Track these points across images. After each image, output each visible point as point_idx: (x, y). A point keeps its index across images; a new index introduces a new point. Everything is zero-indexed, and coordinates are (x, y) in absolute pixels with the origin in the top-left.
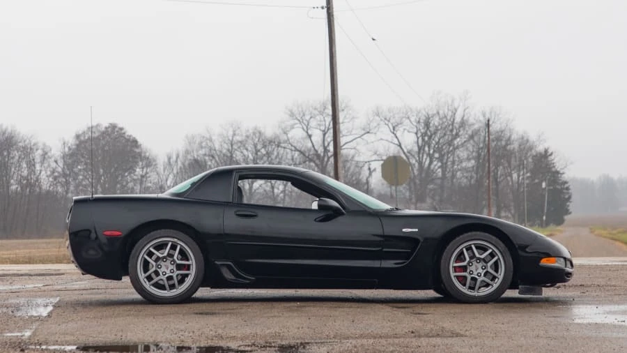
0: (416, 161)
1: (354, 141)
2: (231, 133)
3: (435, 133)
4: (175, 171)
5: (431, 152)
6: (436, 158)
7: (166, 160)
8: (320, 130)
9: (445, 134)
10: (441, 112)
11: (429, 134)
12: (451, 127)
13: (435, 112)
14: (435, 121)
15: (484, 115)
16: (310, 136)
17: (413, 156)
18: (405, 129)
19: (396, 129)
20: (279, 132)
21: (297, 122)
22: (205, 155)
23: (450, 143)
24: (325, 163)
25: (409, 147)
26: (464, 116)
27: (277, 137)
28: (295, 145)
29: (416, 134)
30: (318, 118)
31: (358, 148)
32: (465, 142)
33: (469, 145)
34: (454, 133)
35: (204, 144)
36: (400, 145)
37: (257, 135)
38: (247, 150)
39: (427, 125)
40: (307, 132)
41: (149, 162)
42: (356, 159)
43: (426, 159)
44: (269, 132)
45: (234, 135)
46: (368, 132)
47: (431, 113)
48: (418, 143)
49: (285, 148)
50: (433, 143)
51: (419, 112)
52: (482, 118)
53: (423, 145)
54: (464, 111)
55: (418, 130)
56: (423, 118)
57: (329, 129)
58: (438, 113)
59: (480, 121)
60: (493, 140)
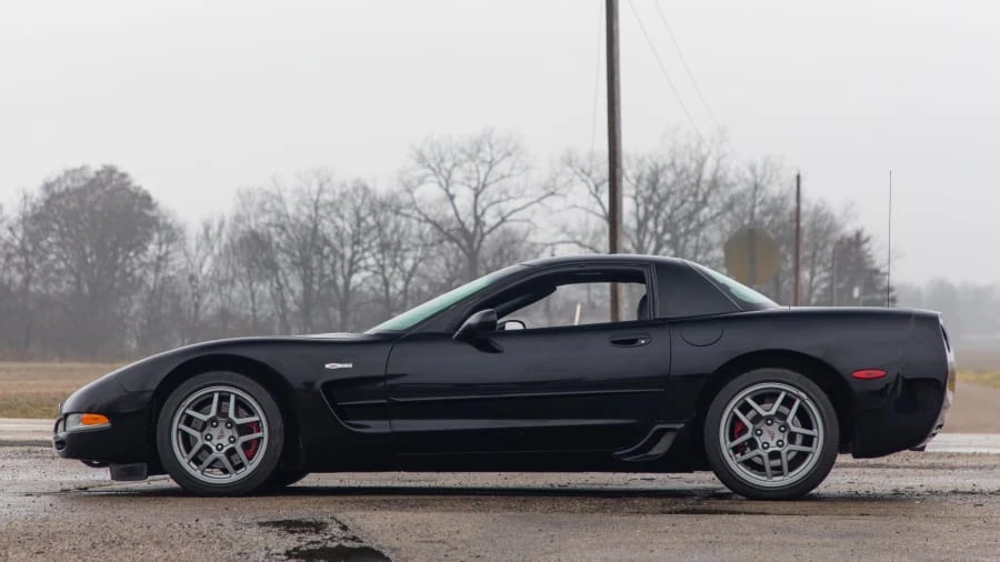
0: (633, 245)
1: (529, 208)
2: (315, 187)
3: (665, 199)
4: (216, 251)
5: (660, 229)
6: (668, 242)
7: (202, 231)
8: (470, 186)
9: (683, 202)
10: (678, 162)
11: (656, 199)
12: (694, 189)
13: (668, 162)
14: (668, 178)
15: (753, 170)
16: (452, 198)
20: (397, 188)
21: (429, 171)
22: (269, 224)
23: (690, 217)
24: (476, 245)
26: (716, 171)
27: (394, 197)
28: (425, 211)
29: (635, 198)
30: (466, 166)
31: (533, 220)
32: (718, 214)
33: (723, 221)
34: (700, 198)
35: (268, 206)
37: (361, 193)
38: (342, 217)
39: (654, 184)
40: (447, 190)
41: (172, 235)
42: (531, 238)
43: (650, 242)
44: (382, 188)
45: (321, 191)
46: (553, 194)
47: (661, 165)
48: (637, 215)
49: (407, 216)
50: (663, 215)
51: (641, 161)
52: (749, 175)
53: (646, 219)
54: (718, 161)
55: (639, 192)
56: (647, 172)
57: (484, 186)
58: (673, 164)
59: (746, 180)
60: (765, 214)
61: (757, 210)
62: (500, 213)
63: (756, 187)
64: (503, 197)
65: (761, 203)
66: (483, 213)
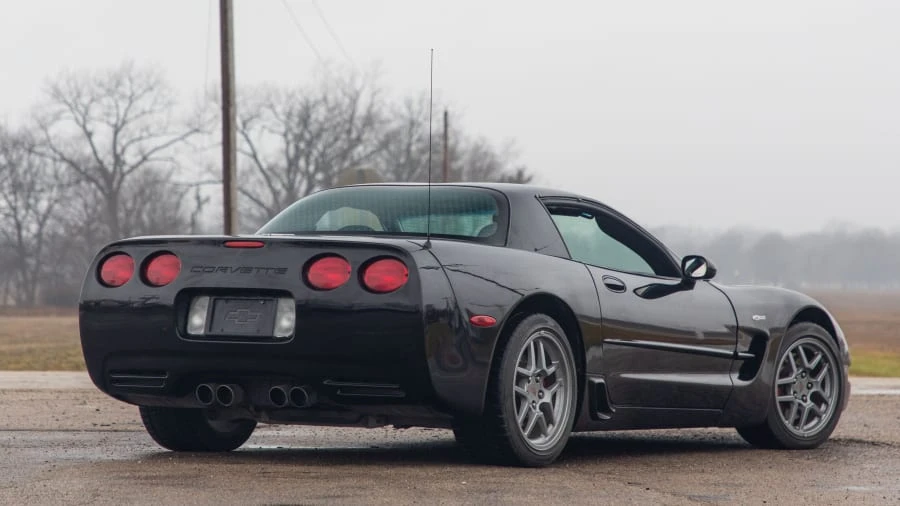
0: (284, 185)
1: (172, 147)
3: (318, 136)
5: (312, 168)
6: (319, 182)
8: (108, 123)
9: (336, 139)
10: (330, 97)
11: (307, 136)
12: (347, 126)
13: (320, 96)
14: (319, 114)
15: (409, 105)
16: (89, 135)
17: (278, 176)
18: (264, 127)
19: (249, 125)
20: (31, 124)
21: (66, 107)
23: (344, 155)
24: (115, 185)
25: (271, 160)
26: (372, 105)
27: (27, 134)
28: (62, 149)
29: (285, 135)
30: (106, 101)
32: (373, 153)
33: (379, 159)
34: (354, 135)
36: (254, 156)
39: (305, 120)
40: (84, 127)
42: (174, 178)
43: (300, 182)
44: (14, 124)
46: (197, 131)
47: (312, 99)
48: (287, 152)
49: (42, 155)
50: (315, 153)
51: (290, 97)
52: (404, 111)
53: (297, 157)
54: (374, 94)
55: (289, 129)
56: (298, 107)
57: (124, 122)
58: (325, 99)
59: (402, 117)
60: (422, 152)
61: (414, 148)
62: (141, 151)
63: (413, 123)
64: (145, 134)
65: (419, 140)
66: (123, 150)
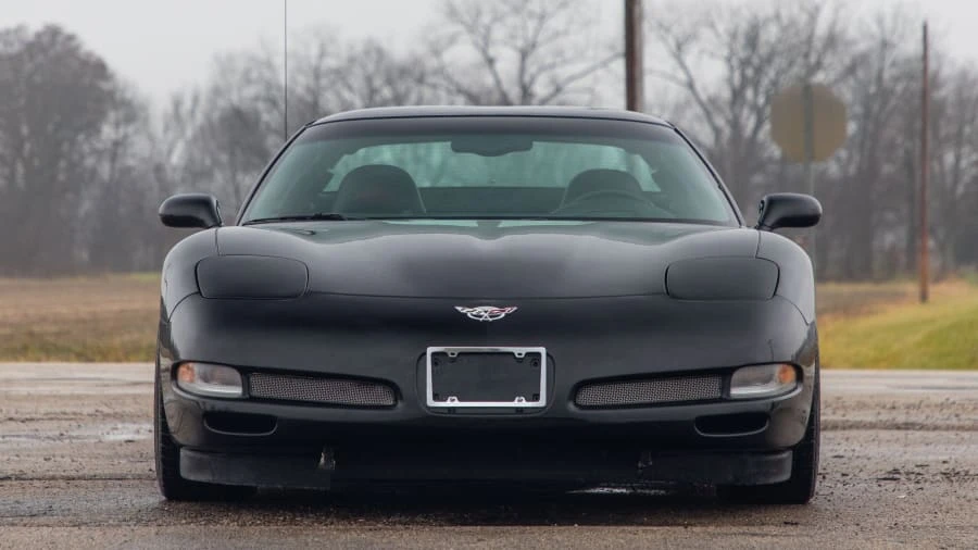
0: (727, 121)
2: (314, 51)
3: (769, 60)
4: (189, 133)
5: (761, 100)
6: (769, 118)
7: (170, 108)
8: (515, 48)
9: (791, 64)
10: (784, 13)
11: (756, 61)
12: (804, 49)
13: (771, 12)
14: (771, 34)
15: (880, 21)
16: (490, 62)
17: (719, 110)
18: (702, 52)
19: (683, 48)
20: (421, 49)
21: (460, 28)
22: (257, 98)
25: (712, 90)
27: (417, 62)
28: (458, 78)
29: (728, 60)
30: (512, 20)
31: (599, 88)
32: (837, 80)
33: (845, 88)
34: (813, 59)
35: (254, 75)
36: (691, 85)
37: (374, 56)
38: (350, 88)
39: (752, 41)
40: (484, 51)
41: (131, 112)
43: (748, 118)
44: (401, 49)
45: (322, 54)
47: (761, 15)
48: (730, 80)
49: (434, 86)
50: (765, 82)
51: (735, 13)
52: (874, 28)
53: (743, 86)
54: (836, 11)
55: (732, 52)
56: (744, 26)
57: (534, 46)
58: (778, 17)
59: (872, 37)
60: (896, 79)
61: (887, 75)
62: (553, 81)
63: (885, 45)
64: (559, 60)
65: (894, 64)
66: (533, 79)
